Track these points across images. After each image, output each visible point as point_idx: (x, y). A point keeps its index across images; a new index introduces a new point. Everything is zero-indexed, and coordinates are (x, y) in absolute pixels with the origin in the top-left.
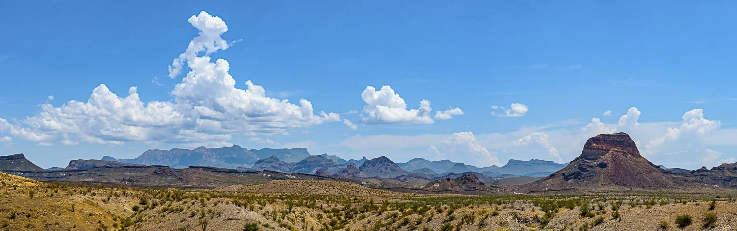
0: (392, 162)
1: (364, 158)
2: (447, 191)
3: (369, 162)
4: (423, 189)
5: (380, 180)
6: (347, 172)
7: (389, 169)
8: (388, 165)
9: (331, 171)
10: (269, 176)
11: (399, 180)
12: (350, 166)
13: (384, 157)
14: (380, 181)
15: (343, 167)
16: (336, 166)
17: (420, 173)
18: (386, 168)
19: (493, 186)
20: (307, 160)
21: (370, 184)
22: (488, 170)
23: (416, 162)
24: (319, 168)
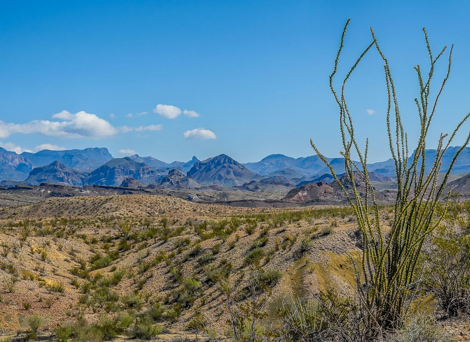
0: (235, 163)
1: (194, 158)
2: (318, 201)
3: (201, 164)
4: (281, 201)
5: (218, 190)
6: (168, 180)
7: (232, 173)
8: (230, 167)
9: (145, 180)
10: (49, 192)
11: (248, 189)
12: (172, 172)
13: (222, 155)
14: (218, 192)
15: (163, 174)
16: (152, 172)
17: (280, 178)
18: (228, 173)
19: (388, 191)
20: (108, 165)
21: (203, 197)
22: (383, 167)
23: (273, 161)
24: (127, 177)
